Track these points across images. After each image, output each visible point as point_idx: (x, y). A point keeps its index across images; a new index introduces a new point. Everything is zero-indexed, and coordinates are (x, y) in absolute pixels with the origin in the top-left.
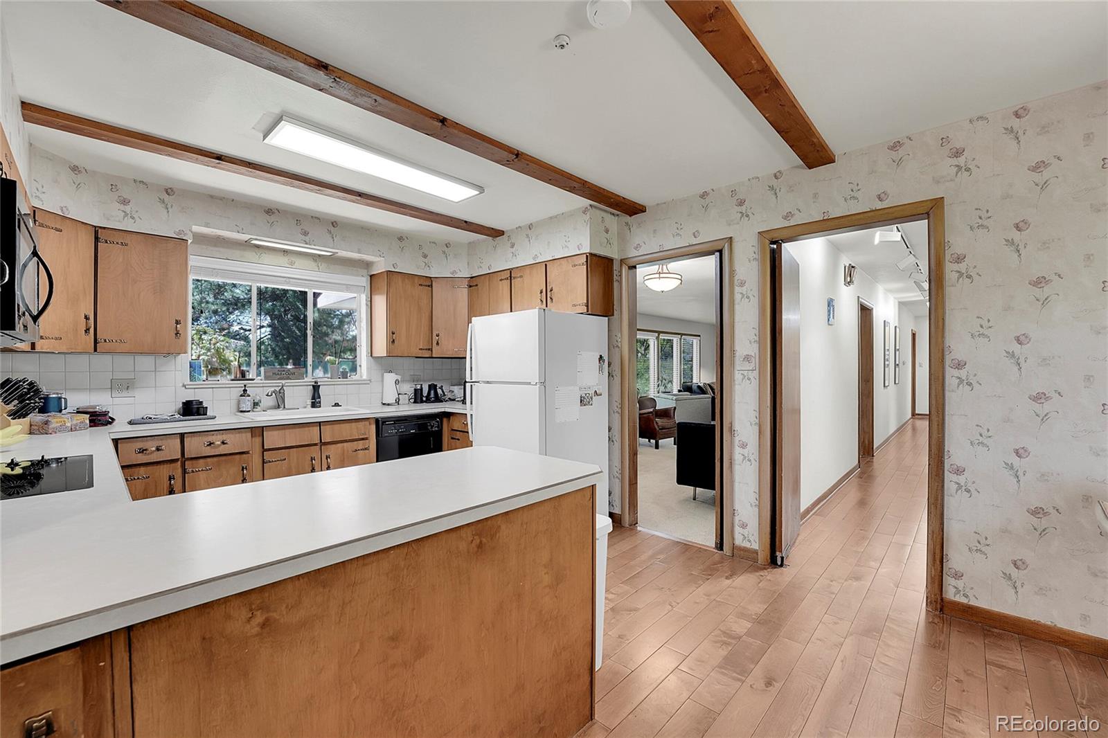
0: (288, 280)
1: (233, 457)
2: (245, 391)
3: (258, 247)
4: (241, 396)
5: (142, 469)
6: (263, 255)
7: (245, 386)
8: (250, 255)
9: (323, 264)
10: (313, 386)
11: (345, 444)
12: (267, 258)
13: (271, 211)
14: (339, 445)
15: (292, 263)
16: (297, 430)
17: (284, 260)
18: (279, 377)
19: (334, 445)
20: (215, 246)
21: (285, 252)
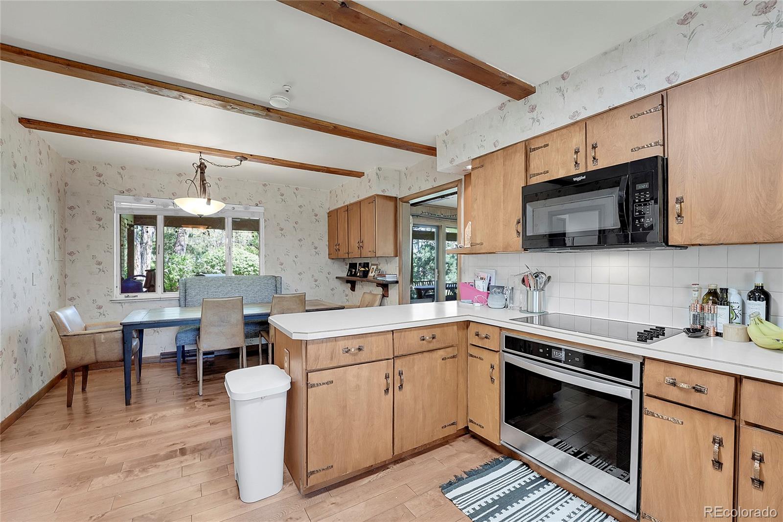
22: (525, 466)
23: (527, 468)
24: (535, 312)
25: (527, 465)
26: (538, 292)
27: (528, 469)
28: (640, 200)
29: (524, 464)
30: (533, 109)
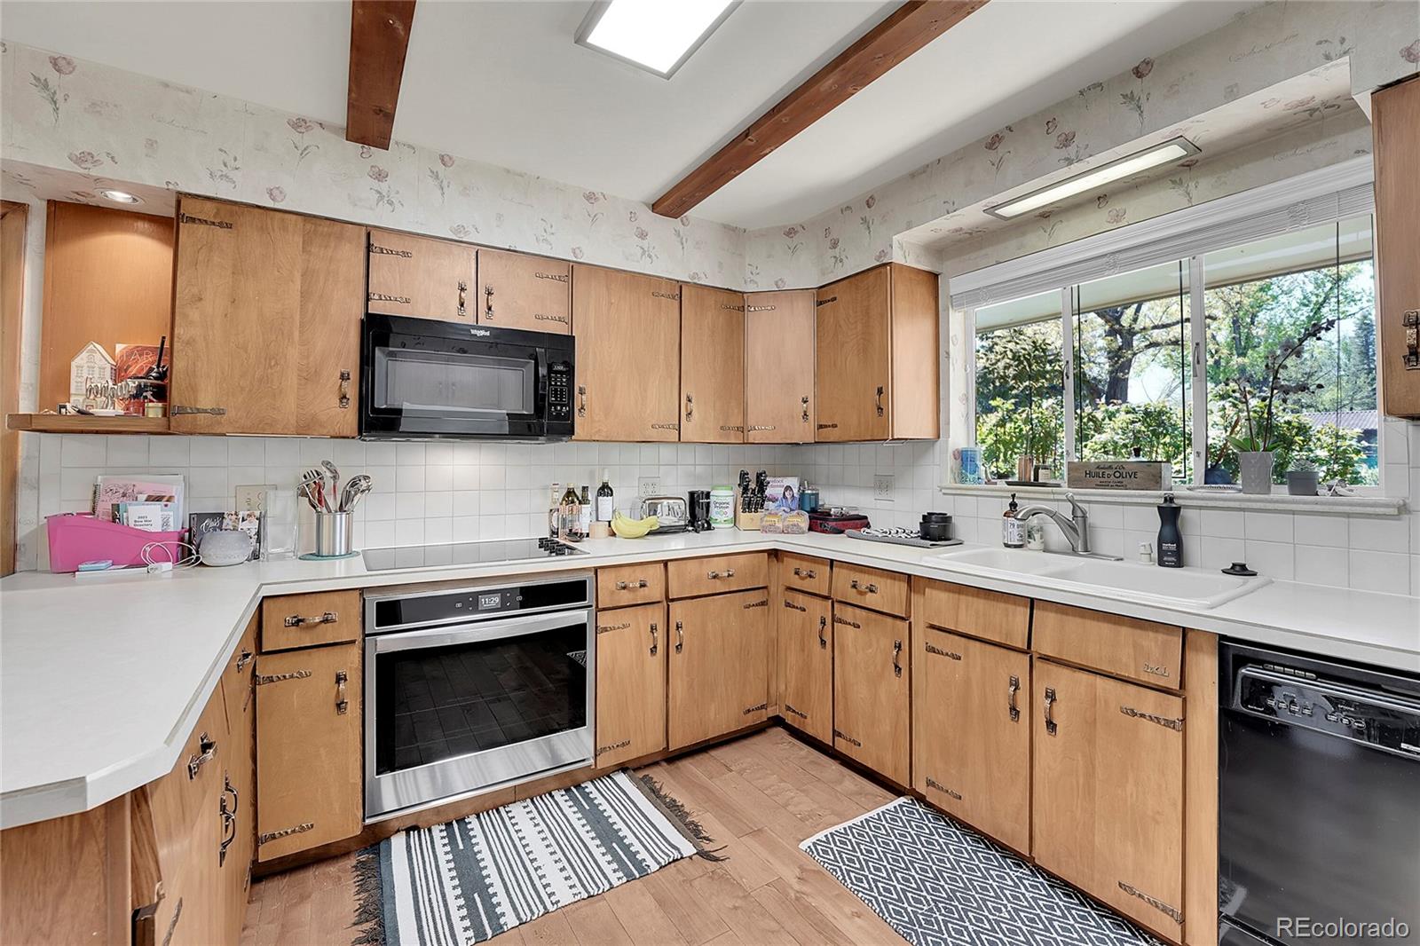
0: (1111, 259)
1: (884, 619)
2: (1016, 505)
3: (1045, 215)
4: (1007, 515)
5: (800, 597)
6: (1059, 226)
7: (1013, 496)
8: (1034, 238)
9: (1202, 182)
10: (1160, 508)
11: (1098, 680)
12: (1066, 230)
15: (1118, 217)
16: (981, 603)
17: (1097, 218)
18: (1098, 480)
19: (1066, 672)
21: (1100, 197)
22: (412, 832)
23: (416, 832)
24: (337, 554)
25: (416, 828)
26: (344, 516)
27: (419, 832)
28: (556, 383)
29: (408, 831)
30: (380, 176)
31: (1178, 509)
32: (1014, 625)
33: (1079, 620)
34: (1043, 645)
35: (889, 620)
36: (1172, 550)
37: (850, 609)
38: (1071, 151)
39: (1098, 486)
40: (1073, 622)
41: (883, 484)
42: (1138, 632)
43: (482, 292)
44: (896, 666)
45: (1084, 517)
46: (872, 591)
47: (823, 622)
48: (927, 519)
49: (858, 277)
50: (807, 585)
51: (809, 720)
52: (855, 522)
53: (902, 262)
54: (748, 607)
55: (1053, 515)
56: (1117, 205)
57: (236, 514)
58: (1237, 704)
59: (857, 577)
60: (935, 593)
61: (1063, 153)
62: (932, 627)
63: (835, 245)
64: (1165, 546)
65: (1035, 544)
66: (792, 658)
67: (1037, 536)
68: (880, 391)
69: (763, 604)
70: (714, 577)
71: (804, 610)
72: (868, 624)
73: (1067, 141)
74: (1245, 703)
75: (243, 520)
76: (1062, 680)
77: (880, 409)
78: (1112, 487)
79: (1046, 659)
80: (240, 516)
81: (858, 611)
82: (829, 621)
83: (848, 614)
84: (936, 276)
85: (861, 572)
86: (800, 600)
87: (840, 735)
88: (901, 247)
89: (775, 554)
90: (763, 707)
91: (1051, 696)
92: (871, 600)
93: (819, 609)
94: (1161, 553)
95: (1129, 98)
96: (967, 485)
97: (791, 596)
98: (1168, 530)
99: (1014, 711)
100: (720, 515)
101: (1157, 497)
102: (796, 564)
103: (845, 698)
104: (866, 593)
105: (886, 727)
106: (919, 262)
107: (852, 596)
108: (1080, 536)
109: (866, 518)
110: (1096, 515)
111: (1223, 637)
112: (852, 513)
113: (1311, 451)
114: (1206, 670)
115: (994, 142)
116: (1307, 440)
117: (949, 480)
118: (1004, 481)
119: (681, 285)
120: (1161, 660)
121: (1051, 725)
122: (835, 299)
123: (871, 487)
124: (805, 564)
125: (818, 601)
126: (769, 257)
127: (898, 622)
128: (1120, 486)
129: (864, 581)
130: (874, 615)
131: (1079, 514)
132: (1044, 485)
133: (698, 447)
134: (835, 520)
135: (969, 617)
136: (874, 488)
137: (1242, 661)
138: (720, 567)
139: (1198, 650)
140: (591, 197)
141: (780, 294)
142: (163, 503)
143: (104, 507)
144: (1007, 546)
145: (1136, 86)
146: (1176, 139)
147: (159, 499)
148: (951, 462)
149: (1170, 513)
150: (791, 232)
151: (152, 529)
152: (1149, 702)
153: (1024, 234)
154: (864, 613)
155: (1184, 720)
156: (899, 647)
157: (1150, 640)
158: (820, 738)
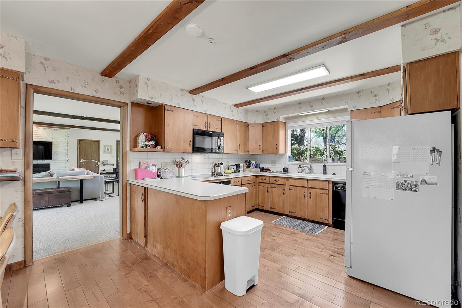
1: (281, 185)
2: (300, 166)
4: (299, 167)
5: (263, 184)
7: (300, 164)
8: (304, 119)
9: (330, 115)
10: (323, 166)
11: (317, 190)
12: (309, 118)
13: (300, 103)
14: (314, 189)
15: (318, 118)
16: (299, 181)
17: (314, 118)
18: (314, 161)
19: (313, 189)
20: (294, 119)
21: (315, 114)
30: (194, 100)
31: (326, 165)
32: (305, 183)
33: (314, 181)
34: (309, 186)
35: (282, 186)
36: (325, 172)
37: (274, 185)
38: (312, 108)
39: (314, 162)
40: (314, 182)
41: (274, 162)
42: (322, 182)
43: (208, 123)
44: (284, 193)
45: (312, 167)
46: (279, 181)
47: (268, 188)
48: (284, 169)
49: (272, 122)
50: (265, 181)
51: (264, 207)
52: (268, 170)
53: (281, 121)
54: (253, 186)
55: (307, 167)
56: (318, 116)
57: (164, 168)
58: (334, 190)
59: (276, 179)
60: (291, 180)
61: (311, 108)
62: (290, 186)
63: (267, 115)
64: (324, 171)
65: (304, 172)
66: (261, 196)
67: (304, 171)
68: (277, 145)
69: (255, 186)
70: (248, 180)
71: (263, 186)
72: (278, 187)
73: (312, 107)
74: (335, 189)
75: (166, 170)
76: (312, 191)
77: (277, 148)
78: (316, 162)
79: (310, 188)
80: (165, 169)
81: (276, 185)
82: (269, 188)
83: (274, 186)
84: (285, 123)
85: (276, 178)
86: (262, 184)
87: (271, 208)
88: (281, 118)
89: (256, 176)
90: (255, 206)
91: (310, 193)
92: (278, 183)
93: (267, 186)
94: (323, 172)
95: (322, 102)
96: (291, 162)
97: (260, 184)
98: (324, 169)
99: (305, 197)
100: (241, 169)
101: (323, 164)
102: (262, 178)
103: (273, 201)
104: (277, 181)
105: (281, 204)
106: (283, 120)
107: (275, 182)
108: (311, 170)
109: (270, 169)
110: (314, 167)
111: (333, 181)
112: (268, 168)
113: (343, 156)
114: (331, 186)
115: (300, 104)
116: (343, 154)
117: (287, 162)
118: (297, 161)
119: (238, 121)
120: (325, 185)
121: (310, 198)
122: (267, 126)
123: (270, 163)
124: (264, 177)
125: (267, 184)
126: (253, 116)
127: (284, 186)
128: (317, 162)
129: (277, 179)
130: (279, 185)
131: (311, 167)
132: (305, 162)
133: (235, 155)
134: (265, 170)
135: (297, 183)
136: (271, 163)
137: (335, 184)
138: (248, 178)
139: (330, 183)
140: (224, 104)
141: (255, 124)
142: (155, 166)
143: (143, 166)
144: (299, 173)
145: (323, 101)
146: (328, 110)
147: (154, 165)
148: (288, 158)
149: (325, 166)
150: (257, 111)
151: (153, 171)
152: (324, 191)
153: (302, 118)
154: (277, 185)
155: (328, 193)
156: (284, 190)
157: (324, 183)
158: (267, 210)
